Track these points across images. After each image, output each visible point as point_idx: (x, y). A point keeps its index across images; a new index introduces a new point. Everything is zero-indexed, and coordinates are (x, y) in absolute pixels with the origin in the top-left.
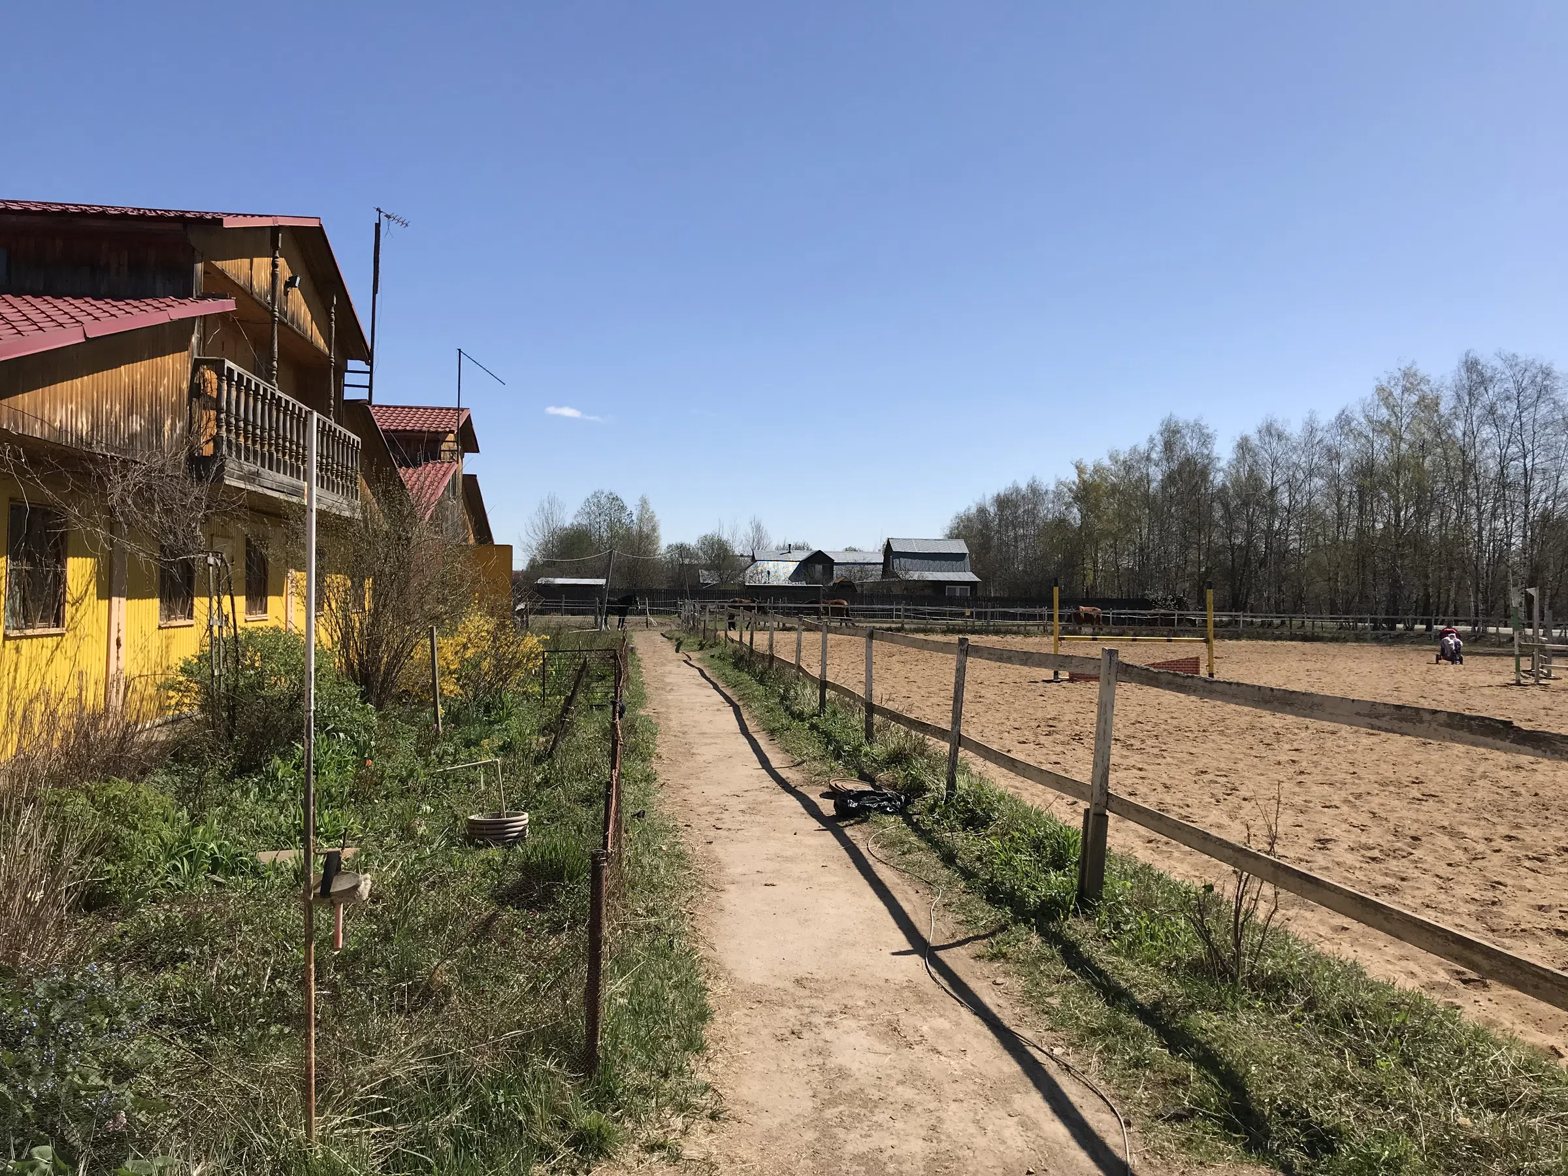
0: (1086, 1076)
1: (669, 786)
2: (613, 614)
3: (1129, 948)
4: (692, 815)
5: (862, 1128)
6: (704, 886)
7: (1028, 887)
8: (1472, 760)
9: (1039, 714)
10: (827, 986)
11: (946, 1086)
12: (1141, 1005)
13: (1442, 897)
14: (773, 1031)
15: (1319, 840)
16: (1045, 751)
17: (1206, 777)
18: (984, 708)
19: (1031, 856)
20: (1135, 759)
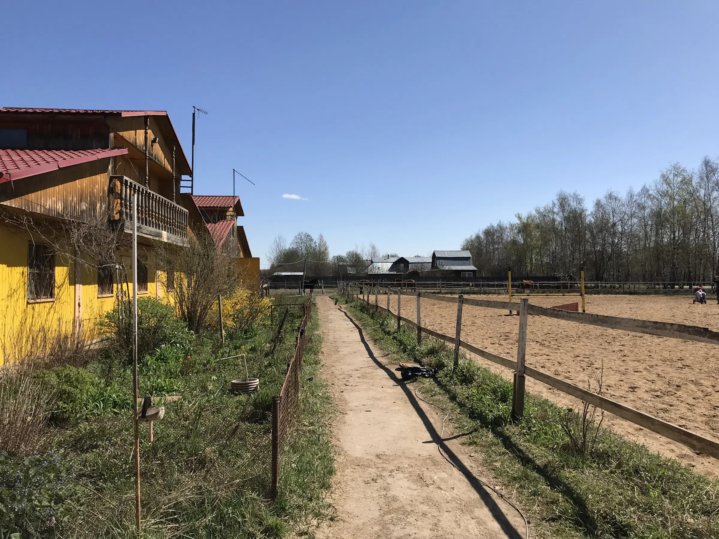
0: (510, 500)
1: (326, 366)
2: (308, 288)
3: (535, 439)
4: (336, 379)
5: (401, 525)
6: (337, 412)
7: (489, 410)
8: (708, 349)
9: (502, 331)
10: (391, 458)
11: (443, 504)
12: (538, 466)
13: (689, 414)
14: (364, 479)
15: (631, 388)
16: (503, 347)
17: (579, 359)
18: (476, 328)
19: (491, 396)
20: (546, 351)
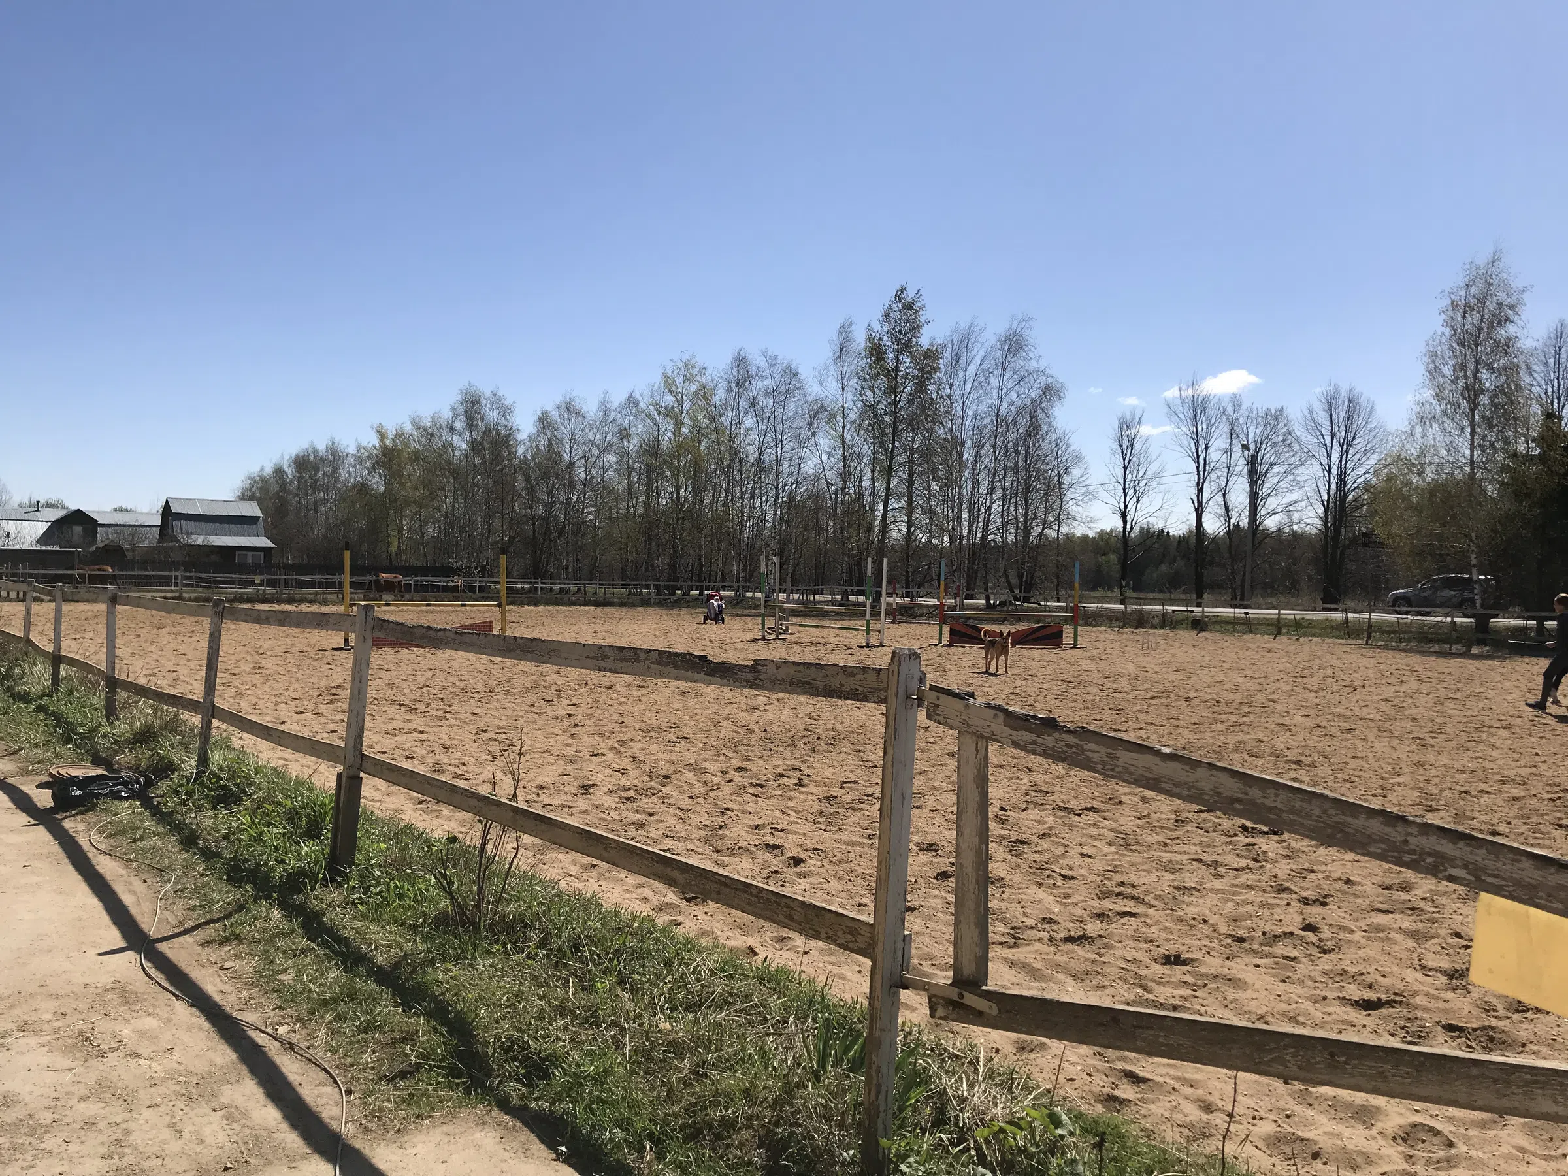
0: (310, 1051)
3: (376, 911)
7: (276, 860)
9: (323, 683)
11: (141, 1092)
12: (380, 967)
15: (583, 786)
16: (323, 720)
17: (486, 736)
18: (262, 679)
19: (284, 828)
20: (418, 723)
